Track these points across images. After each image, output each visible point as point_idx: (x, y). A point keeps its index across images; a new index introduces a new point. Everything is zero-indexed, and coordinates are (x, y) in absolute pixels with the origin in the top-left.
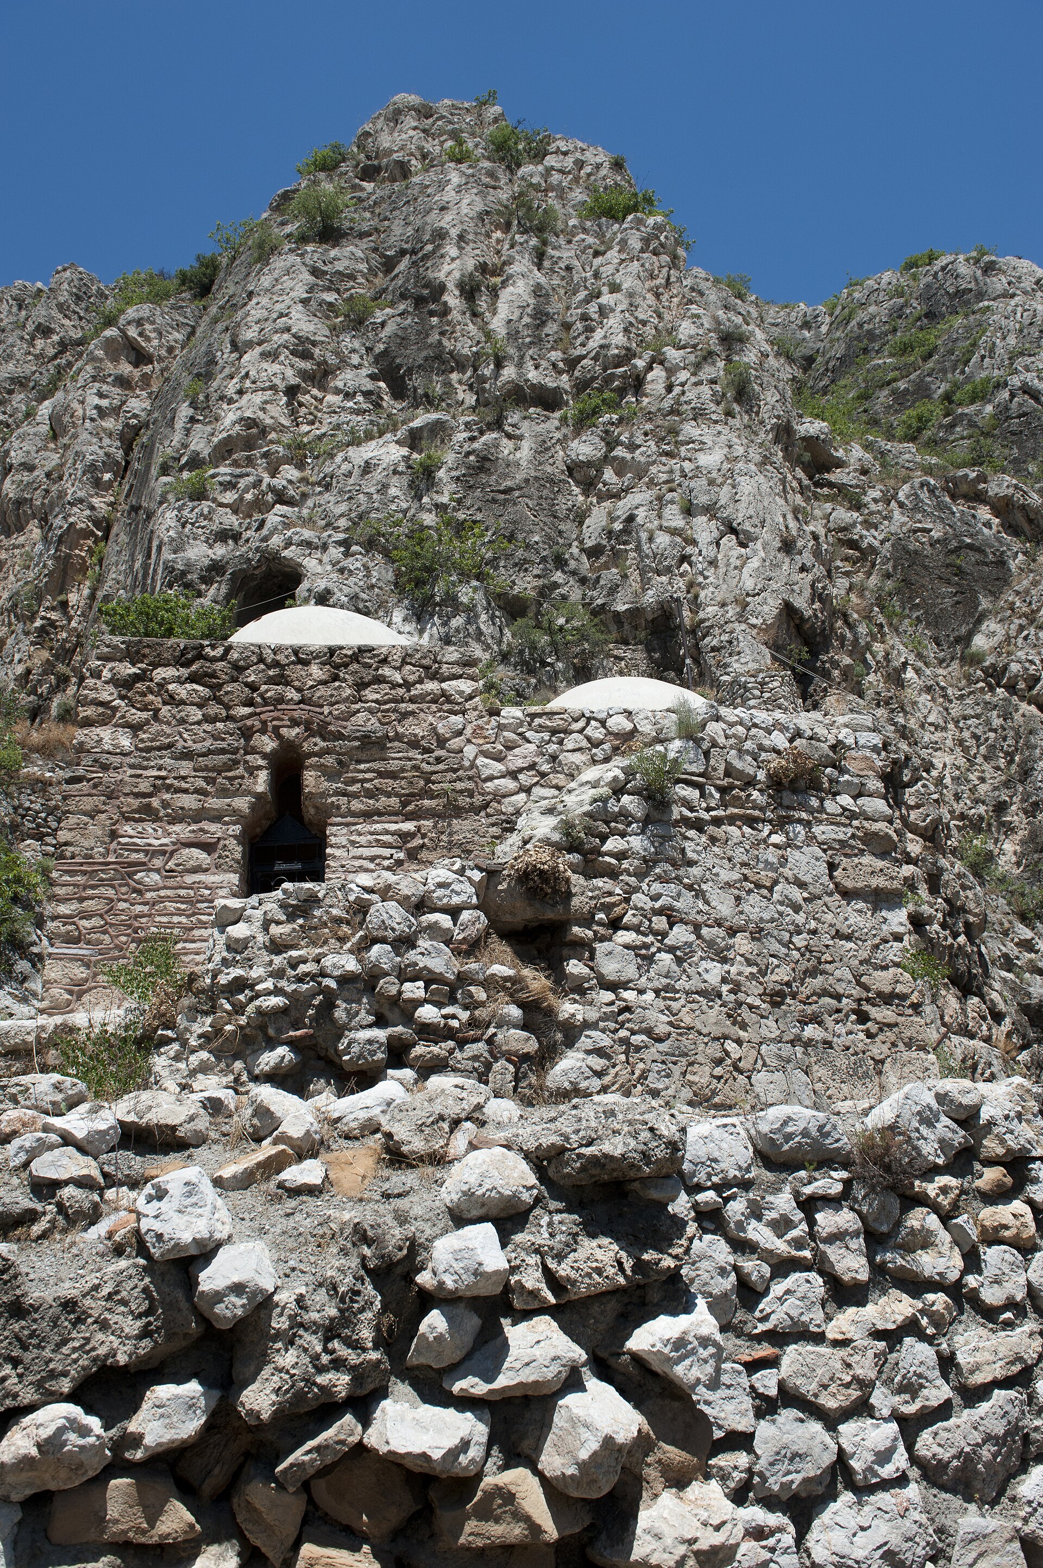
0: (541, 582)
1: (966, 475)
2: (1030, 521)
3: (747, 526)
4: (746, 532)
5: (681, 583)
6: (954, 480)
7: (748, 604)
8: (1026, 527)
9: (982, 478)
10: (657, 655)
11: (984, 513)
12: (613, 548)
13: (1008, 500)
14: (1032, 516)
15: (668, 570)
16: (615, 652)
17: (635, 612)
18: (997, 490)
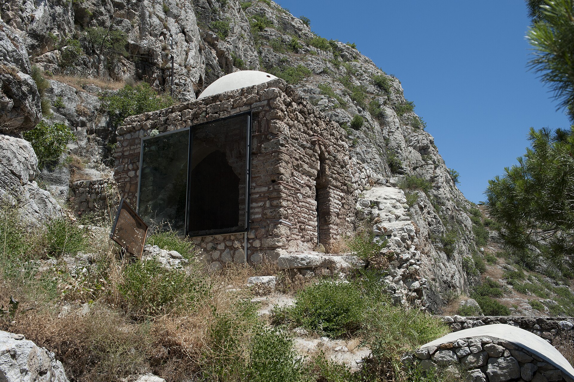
0: (95, 8)
1: (212, 35)
2: (227, 64)
3: (190, 34)
4: (189, 36)
5: (159, 44)
6: (207, 34)
7: (191, 70)
8: (224, 66)
9: (217, 39)
10: (140, 71)
11: (214, 52)
12: (128, 9)
13: (223, 52)
14: (228, 63)
15: (156, 36)
16: (123, 61)
17: (136, 47)
18: (221, 47)
